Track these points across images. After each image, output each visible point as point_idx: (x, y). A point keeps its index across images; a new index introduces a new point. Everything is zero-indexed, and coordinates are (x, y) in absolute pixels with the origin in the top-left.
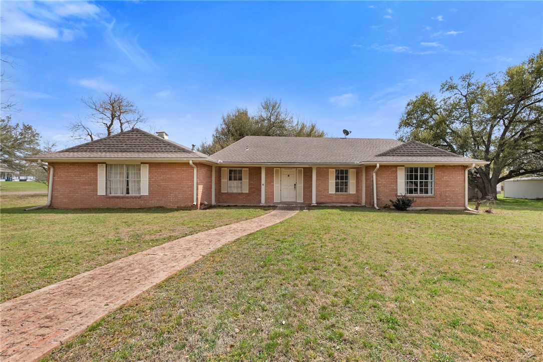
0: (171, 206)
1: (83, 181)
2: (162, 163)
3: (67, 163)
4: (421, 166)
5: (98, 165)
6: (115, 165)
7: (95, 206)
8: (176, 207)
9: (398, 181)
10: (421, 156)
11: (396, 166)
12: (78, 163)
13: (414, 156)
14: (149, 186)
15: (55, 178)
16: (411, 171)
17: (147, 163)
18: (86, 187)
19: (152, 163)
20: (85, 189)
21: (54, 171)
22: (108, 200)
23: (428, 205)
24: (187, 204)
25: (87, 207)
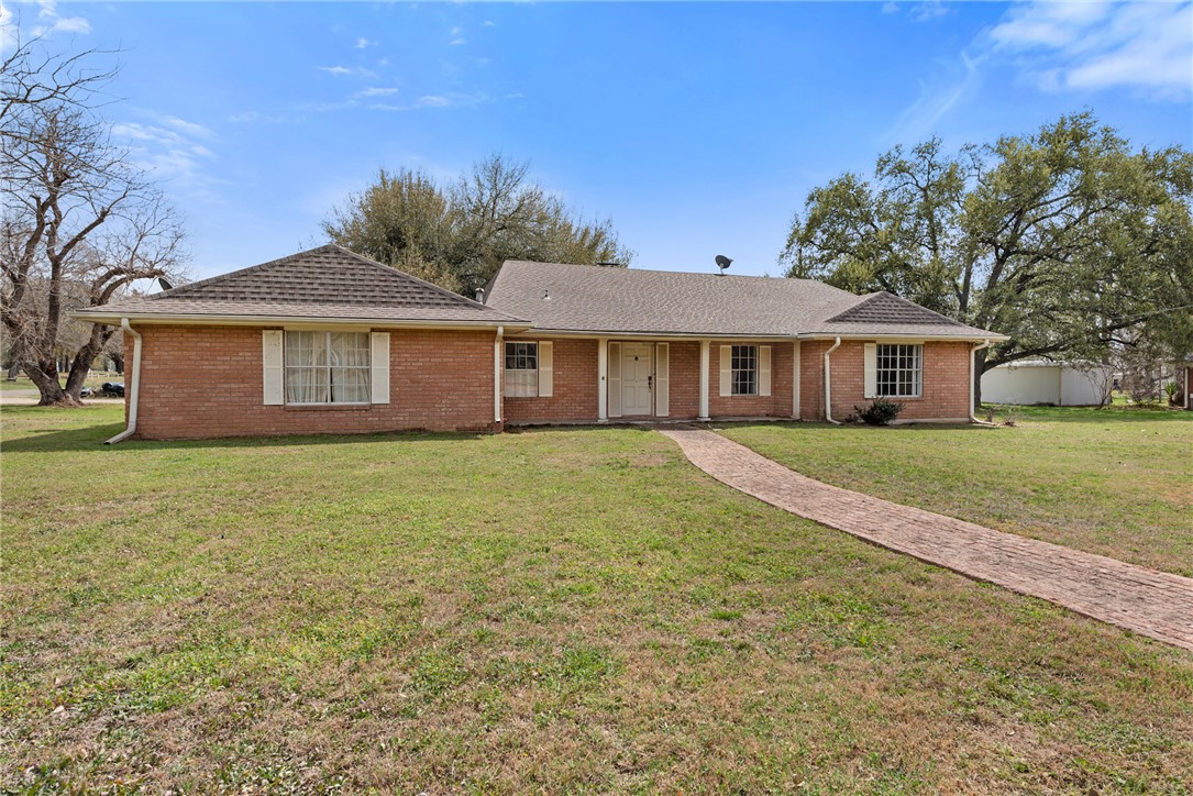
0: (444, 426)
1: (225, 370)
2: (422, 331)
3: (180, 327)
4: (902, 343)
5: (264, 331)
6: (303, 333)
7: (256, 429)
8: (454, 430)
9: (866, 370)
10: (902, 323)
11: (862, 342)
12: (208, 327)
13: (891, 322)
14: (391, 382)
15: (145, 362)
16: (886, 353)
17: (386, 330)
18: (233, 386)
19: (398, 330)
20: (230, 391)
21: (143, 347)
22: (290, 415)
23: (913, 416)
24: (478, 421)
25: (235, 434)
